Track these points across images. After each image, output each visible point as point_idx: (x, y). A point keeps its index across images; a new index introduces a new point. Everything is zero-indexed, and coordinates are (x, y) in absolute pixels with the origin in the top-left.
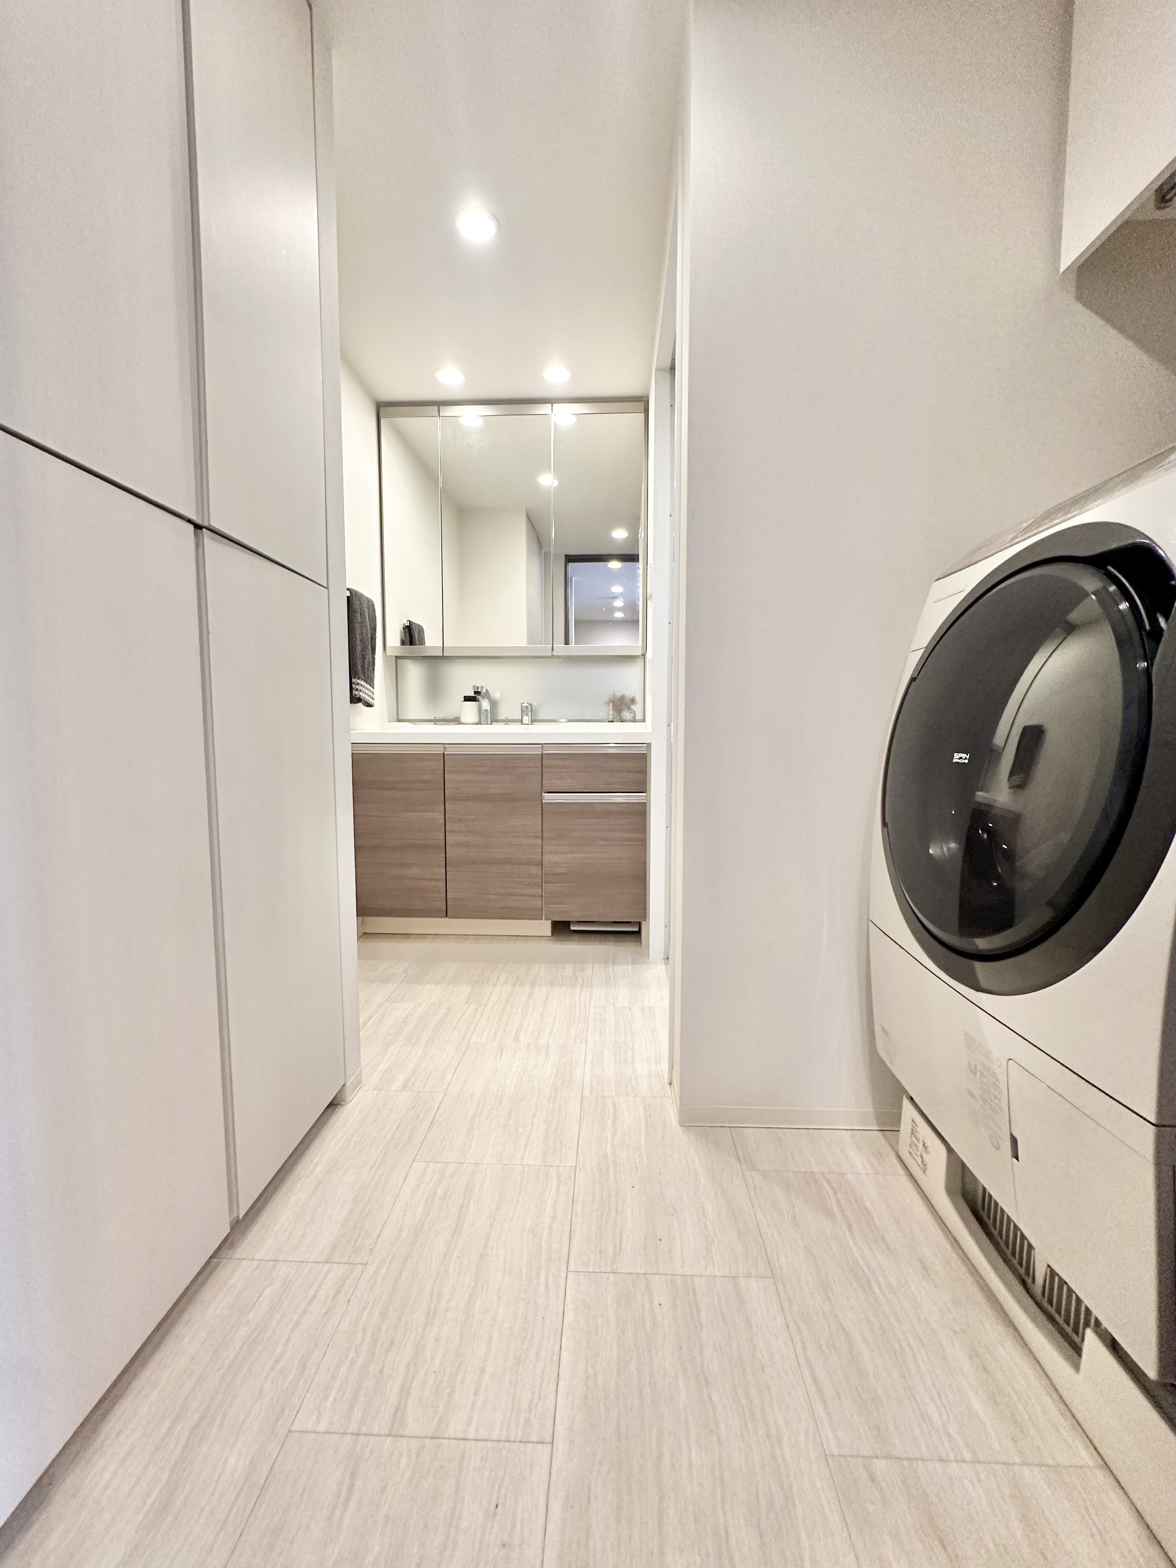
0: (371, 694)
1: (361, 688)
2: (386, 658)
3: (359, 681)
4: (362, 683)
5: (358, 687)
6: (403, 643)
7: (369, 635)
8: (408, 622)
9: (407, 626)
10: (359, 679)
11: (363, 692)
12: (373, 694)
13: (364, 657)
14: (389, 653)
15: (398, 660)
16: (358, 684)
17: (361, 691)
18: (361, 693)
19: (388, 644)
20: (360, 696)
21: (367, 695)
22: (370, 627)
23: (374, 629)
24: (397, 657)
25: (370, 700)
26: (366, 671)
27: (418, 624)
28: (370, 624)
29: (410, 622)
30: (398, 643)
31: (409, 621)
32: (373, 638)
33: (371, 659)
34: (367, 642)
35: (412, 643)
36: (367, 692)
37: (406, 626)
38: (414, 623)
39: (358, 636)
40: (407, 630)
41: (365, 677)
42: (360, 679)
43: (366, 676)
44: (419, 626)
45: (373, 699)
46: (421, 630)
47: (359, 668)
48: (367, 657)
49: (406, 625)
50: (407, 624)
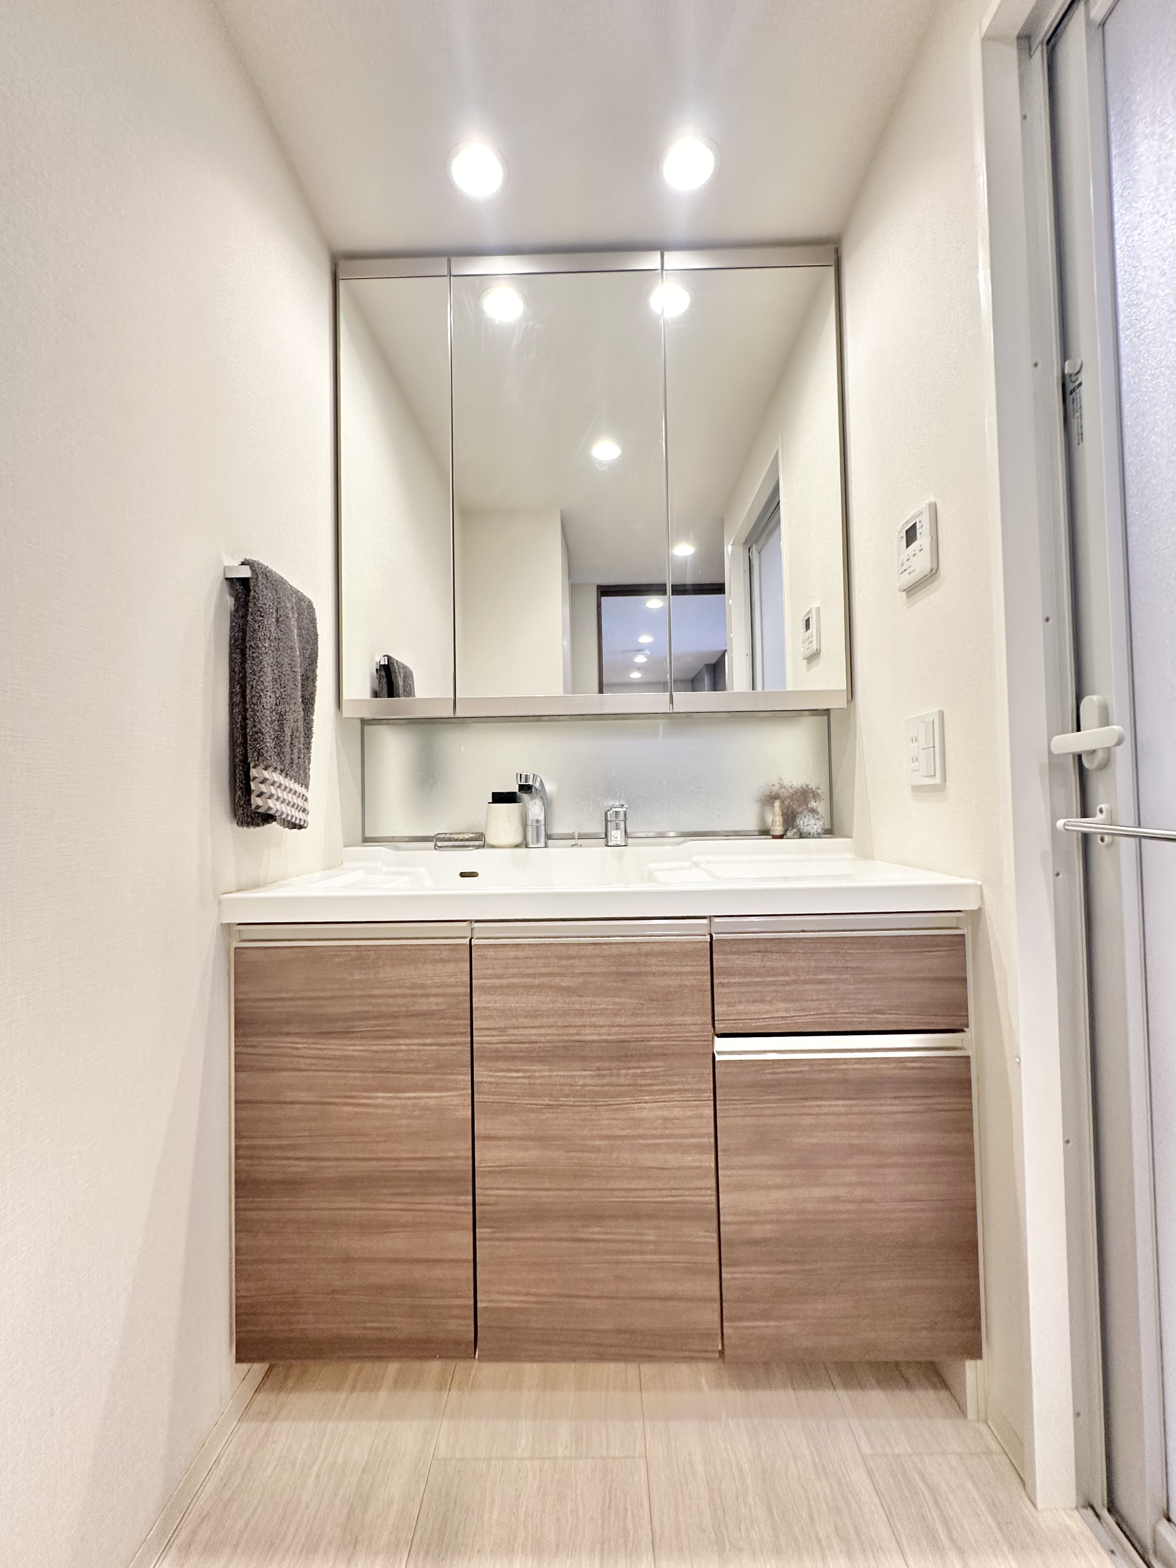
0: (300, 802)
1: (273, 790)
2: (341, 722)
3: (266, 774)
4: (276, 777)
5: (263, 788)
6: (376, 694)
7: (299, 671)
8: (386, 658)
9: (384, 665)
10: (266, 769)
11: (278, 799)
12: (306, 800)
13: (281, 719)
14: (347, 712)
15: (366, 727)
16: (264, 781)
17: (271, 796)
18: (271, 803)
19: (345, 696)
20: (270, 808)
21: (288, 804)
22: (303, 655)
23: (312, 660)
24: (364, 722)
25: (298, 815)
26: (287, 749)
27: (403, 665)
28: (303, 648)
29: (389, 658)
30: (367, 695)
31: (386, 656)
32: (309, 679)
33: (301, 724)
34: (291, 684)
35: (392, 692)
36: (289, 797)
37: (381, 666)
38: (397, 661)
39: (268, 670)
40: (383, 673)
41: (282, 762)
42: (271, 769)
43: (287, 762)
44: (405, 667)
45: (304, 810)
46: (408, 675)
47: (269, 743)
48: (290, 717)
49: (382, 663)
50: (384, 662)
